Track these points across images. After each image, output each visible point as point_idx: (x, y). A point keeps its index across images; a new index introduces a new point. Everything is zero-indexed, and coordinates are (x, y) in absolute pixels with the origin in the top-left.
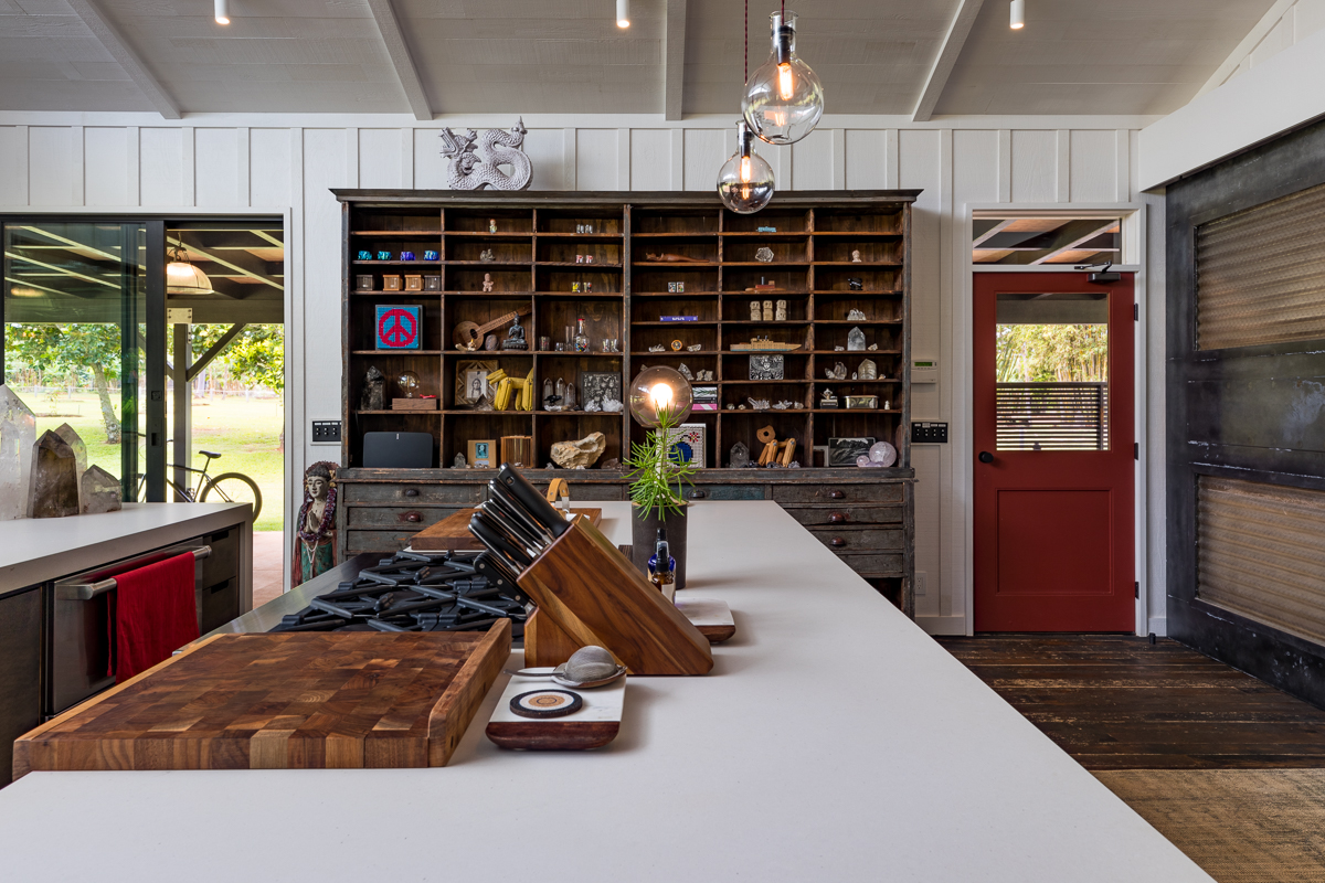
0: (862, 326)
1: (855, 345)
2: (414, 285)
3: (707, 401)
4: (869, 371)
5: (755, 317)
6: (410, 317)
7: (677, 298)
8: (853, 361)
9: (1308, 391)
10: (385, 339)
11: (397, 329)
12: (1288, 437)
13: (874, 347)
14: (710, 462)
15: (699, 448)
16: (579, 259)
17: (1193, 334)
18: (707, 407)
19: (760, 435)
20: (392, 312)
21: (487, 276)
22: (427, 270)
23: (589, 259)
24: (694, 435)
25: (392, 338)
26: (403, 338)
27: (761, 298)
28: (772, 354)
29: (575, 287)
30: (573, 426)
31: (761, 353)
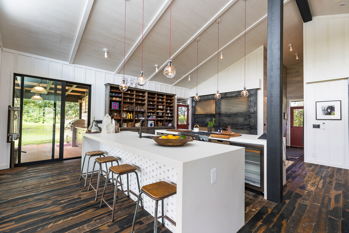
0: (169, 109)
1: (168, 112)
2: (118, 99)
3: (155, 118)
4: (170, 115)
5: (159, 108)
6: (117, 104)
7: (151, 104)
8: (168, 113)
9: (208, 118)
10: (113, 107)
11: (115, 106)
12: (206, 122)
13: (170, 112)
14: (154, 126)
15: (153, 124)
16: (140, 98)
17: (195, 112)
18: (155, 119)
19: (158, 122)
20: (115, 103)
21: (128, 99)
22: (120, 97)
23: (141, 98)
24: (153, 123)
25: (115, 107)
26: (116, 107)
27: (160, 105)
28: (161, 112)
29: (139, 102)
30: (137, 121)
31: (160, 112)
